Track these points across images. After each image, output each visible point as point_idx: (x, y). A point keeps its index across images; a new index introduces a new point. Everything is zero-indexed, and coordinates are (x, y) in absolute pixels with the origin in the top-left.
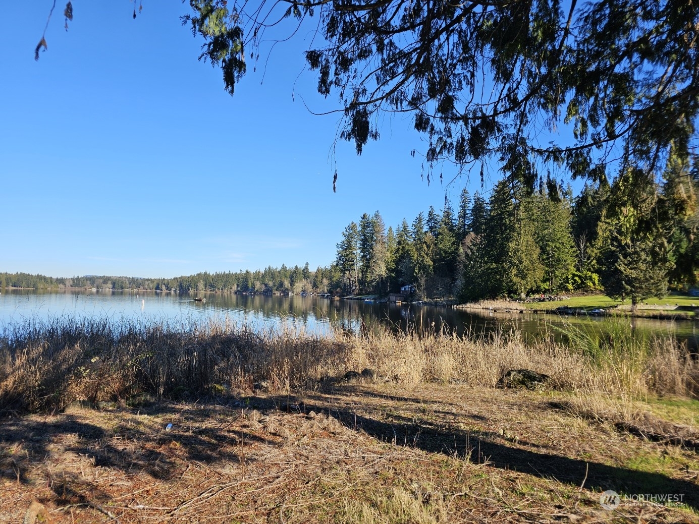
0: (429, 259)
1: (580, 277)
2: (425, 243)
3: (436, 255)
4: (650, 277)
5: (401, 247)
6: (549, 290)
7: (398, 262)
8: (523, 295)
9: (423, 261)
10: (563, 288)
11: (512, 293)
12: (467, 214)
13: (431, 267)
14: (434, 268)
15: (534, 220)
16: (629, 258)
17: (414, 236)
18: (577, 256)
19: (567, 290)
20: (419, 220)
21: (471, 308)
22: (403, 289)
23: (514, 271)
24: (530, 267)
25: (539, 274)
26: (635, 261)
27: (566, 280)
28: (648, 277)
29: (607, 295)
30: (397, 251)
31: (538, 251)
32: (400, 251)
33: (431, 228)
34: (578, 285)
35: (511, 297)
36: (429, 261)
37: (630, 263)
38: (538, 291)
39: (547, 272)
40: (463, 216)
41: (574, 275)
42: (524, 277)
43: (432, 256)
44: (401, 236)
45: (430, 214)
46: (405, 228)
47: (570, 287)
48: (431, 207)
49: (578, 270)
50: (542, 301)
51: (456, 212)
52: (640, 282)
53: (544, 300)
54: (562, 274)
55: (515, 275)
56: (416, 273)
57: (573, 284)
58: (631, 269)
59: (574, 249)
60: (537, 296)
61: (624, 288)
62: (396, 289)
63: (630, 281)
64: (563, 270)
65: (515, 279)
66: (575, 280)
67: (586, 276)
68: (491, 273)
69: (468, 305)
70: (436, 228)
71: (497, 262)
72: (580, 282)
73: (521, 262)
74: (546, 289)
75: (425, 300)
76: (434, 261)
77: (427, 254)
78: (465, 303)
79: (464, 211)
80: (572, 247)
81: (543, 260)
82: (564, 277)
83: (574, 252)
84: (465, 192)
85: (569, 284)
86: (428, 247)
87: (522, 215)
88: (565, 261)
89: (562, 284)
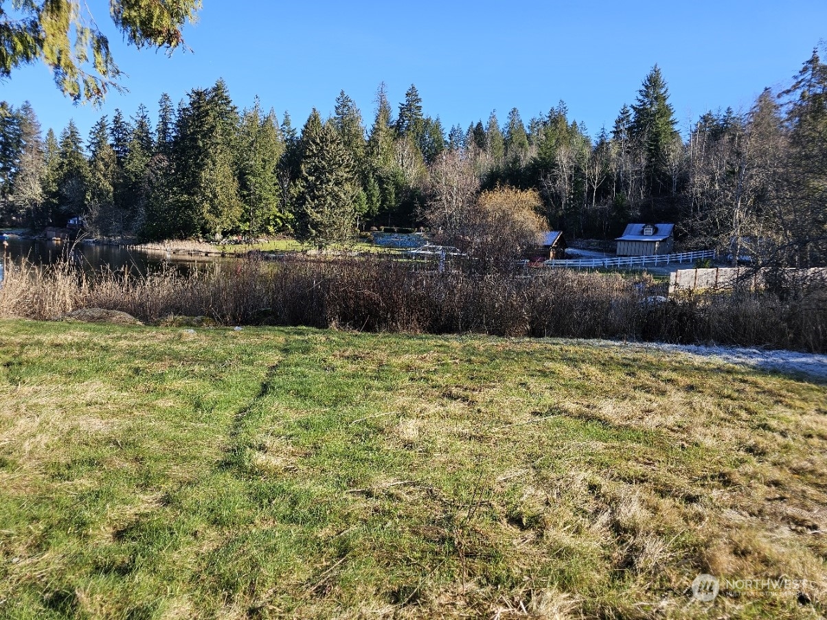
0: (107, 184)
1: (281, 218)
2: (103, 159)
3: (118, 178)
4: (333, 222)
5: (66, 161)
6: (249, 231)
7: (61, 182)
8: (218, 236)
9: (98, 185)
10: (263, 230)
11: (206, 233)
12: (169, 129)
13: (111, 194)
14: (114, 195)
15: (233, 147)
16: (316, 202)
17: (93, 149)
18: (280, 195)
19: (268, 233)
20: (102, 126)
21: (151, 249)
22: (71, 222)
23: (207, 206)
24: (226, 203)
25: (237, 212)
26: (321, 204)
27: (268, 222)
28: (331, 220)
29: (297, 238)
30: (61, 165)
31: (236, 184)
32: (65, 167)
33: (118, 140)
34: (279, 228)
35: (206, 238)
36: (106, 185)
37: (317, 206)
38: (235, 231)
39: (247, 211)
40: (164, 131)
41: (276, 216)
42: (218, 215)
43: (113, 178)
44: (66, 145)
45: (116, 120)
46: (73, 133)
47: (271, 229)
48: (117, 110)
49: (280, 211)
50: (238, 244)
51: (154, 124)
52: (325, 226)
53: (240, 243)
54: (263, 215)
55: (209, 212)
56: (87, 200)
57: (274, 226)
58: (317, 212)
59: (277, 187)
60: (235, 238)
61: (309, 232)
62: (61, 222)
63: (315, 226)
64: (265, 210)
65: (207, 216)
66: (276, 222)
67: (287, 218)
68: (180, 207)
69: (149, 245)
70: (125, 141)
71: (189, 194)
72: (281, 224)
73: (215, 196)
74: (245, 230)
75: (99, 237)
76: (113, 184)
77: (104, 175)
78: (146, 243)
79: (165, 124)
80: (275, 185)
81: (244, 196)
82: (265, 217)
83: (277, 191)
84: (165, 97)
85: (270, 225)
86: (107, 165)
87: (219, 139)
88: (268, 199)
89: (262, 226)
